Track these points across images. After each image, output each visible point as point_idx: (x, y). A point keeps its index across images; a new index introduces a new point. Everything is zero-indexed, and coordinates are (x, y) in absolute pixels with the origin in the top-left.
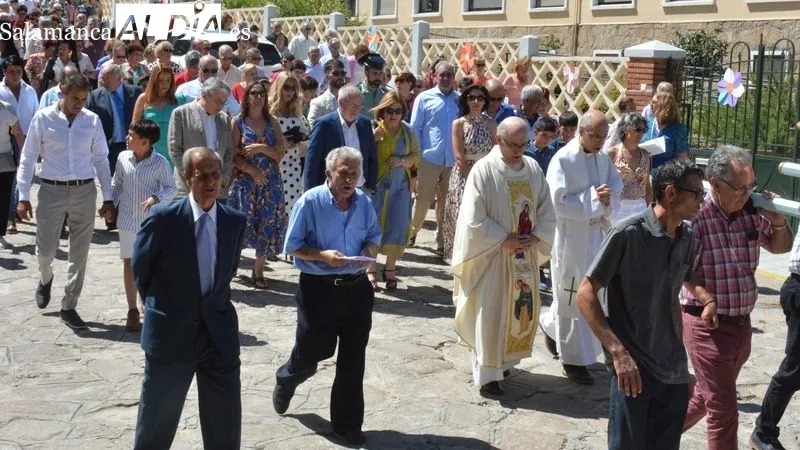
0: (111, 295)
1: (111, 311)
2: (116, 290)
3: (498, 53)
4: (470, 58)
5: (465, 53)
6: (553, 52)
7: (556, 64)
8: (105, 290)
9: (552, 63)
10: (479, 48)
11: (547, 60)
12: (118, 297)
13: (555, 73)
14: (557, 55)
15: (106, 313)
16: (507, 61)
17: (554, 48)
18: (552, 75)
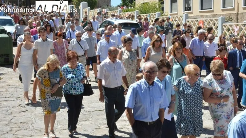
0: (88, 104)
1: (89, 109)
2: (90, 102)
3: (211, 23)
4: (202, 25)
5: (200, 23)
6: (230, 22)
7: (231, 26)
8: (87, 102)
9: (229, 25)
10: (205, 21)
11: (228, 24)
12: (91, 104)
13: (231, 28)
14: (231, 23)
15: (87, 109)
16: (214, 25)
17: (230, 21)
18: (230, 29)
